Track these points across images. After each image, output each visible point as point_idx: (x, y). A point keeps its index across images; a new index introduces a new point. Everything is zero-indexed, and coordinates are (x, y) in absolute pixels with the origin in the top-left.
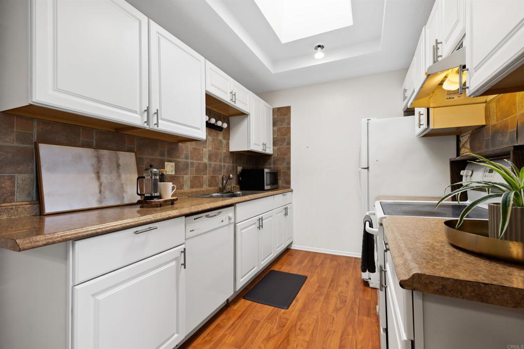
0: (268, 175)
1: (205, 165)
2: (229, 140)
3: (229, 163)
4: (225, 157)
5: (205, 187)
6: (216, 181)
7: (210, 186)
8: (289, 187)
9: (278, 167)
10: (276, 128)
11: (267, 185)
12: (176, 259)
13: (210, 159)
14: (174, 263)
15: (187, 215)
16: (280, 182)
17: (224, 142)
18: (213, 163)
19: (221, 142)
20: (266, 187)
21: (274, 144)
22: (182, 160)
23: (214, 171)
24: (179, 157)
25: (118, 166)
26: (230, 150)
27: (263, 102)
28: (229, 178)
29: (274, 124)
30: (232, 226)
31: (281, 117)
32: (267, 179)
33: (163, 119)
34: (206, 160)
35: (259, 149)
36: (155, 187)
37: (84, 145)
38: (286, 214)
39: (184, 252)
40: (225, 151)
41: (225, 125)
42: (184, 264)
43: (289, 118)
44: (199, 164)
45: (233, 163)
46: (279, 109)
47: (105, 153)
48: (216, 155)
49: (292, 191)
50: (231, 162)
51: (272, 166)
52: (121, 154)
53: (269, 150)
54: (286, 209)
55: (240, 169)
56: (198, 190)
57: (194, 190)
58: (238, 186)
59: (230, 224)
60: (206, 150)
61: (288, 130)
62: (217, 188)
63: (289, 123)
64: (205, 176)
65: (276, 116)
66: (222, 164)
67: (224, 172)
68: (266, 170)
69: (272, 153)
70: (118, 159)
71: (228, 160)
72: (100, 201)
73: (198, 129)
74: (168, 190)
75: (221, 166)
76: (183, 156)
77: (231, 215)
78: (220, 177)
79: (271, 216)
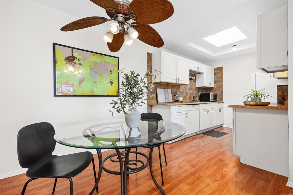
0: (212, 96)
1: (188, 92)
2: (195, 83)
3: (195, 91)
4: (194, 89)
5: (188, 100)
6: (191, 98)
7: (189, 99)
8: (222, 101)
9: (217, 93)
10: (216, 76)
11: (211, 99)
12: (185, 115)
13: (189, 90)
14: (185, 116)
15: (187, 105)
16: (218, 99)
17: (194, 84)
18: (190, 92)
19: (193, 84)
20: (211, 100)
21: (215, 83)
22: (181, 91)
23: (190, 94)
24: (180, 90)
25: (168, 93)
26: (196, 87)
27: (210, 67)
28: (196, 96)
29: (215, 75)
30: (198, 111)
31: (219, 71)
32: (211, 97)
33: (180, 80)
34: (188, 91)
35: (208, 86)
36: (178, 98)
37: (162, 88)
38: (220, 111)
39: (187, 113)
40: (194, 87)
41: (194, 78)
42: (187, 117)
43: (222, 72)
44: (186, 92)
45: (197, 91)
46: (217, 68)
47: (166, 89)
48: (191, 89)
49: (223, 102)
50: (196, 91)
51: (214, 92)
52: (168, 90)
53: (213, 86)
54: (220, 109)
55: (200, 94)
56: (186, 100)
57: (184, 100)
58: (199, 100)
59: (197, 110)
60: (188, 87)
61: (222, 77)
62: (191, 100)
63: (222, 74)
64: (187, 96)
65: (216, 71)
66: (193, 92)
67: (194, 95)
68: (211, 94)
69: (214, 87)
70: (168, 91)
71: (195, 90)
72: (166, 101)
73: (187, 81)
74: (181, 99)
75: (192, 93)
76: (181, 90)
77: (198, 107)
78: (193, 96)
79: (213, 111)
